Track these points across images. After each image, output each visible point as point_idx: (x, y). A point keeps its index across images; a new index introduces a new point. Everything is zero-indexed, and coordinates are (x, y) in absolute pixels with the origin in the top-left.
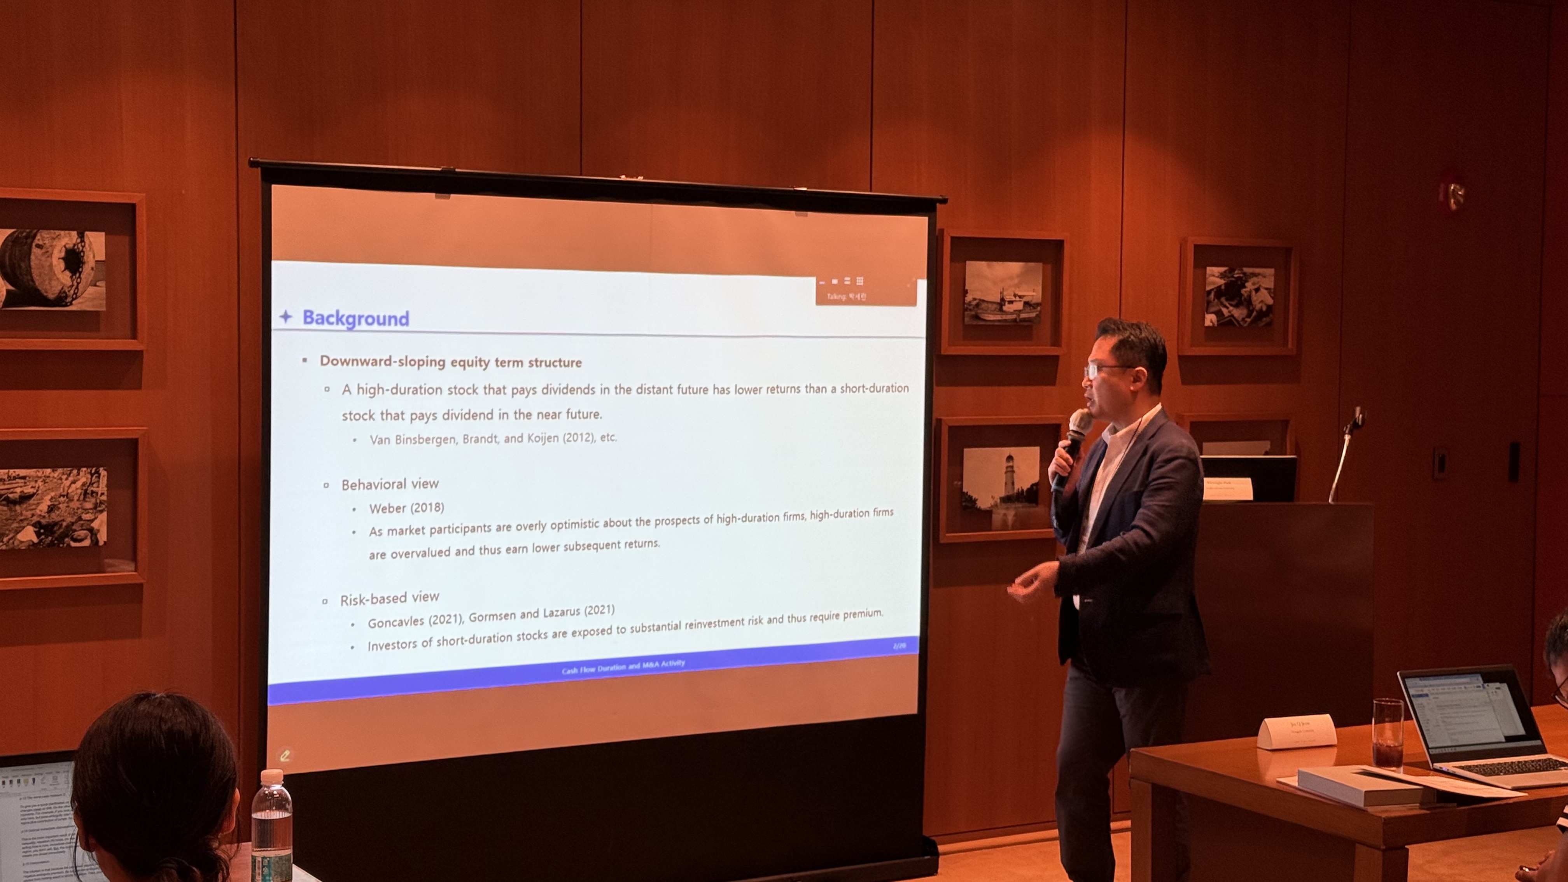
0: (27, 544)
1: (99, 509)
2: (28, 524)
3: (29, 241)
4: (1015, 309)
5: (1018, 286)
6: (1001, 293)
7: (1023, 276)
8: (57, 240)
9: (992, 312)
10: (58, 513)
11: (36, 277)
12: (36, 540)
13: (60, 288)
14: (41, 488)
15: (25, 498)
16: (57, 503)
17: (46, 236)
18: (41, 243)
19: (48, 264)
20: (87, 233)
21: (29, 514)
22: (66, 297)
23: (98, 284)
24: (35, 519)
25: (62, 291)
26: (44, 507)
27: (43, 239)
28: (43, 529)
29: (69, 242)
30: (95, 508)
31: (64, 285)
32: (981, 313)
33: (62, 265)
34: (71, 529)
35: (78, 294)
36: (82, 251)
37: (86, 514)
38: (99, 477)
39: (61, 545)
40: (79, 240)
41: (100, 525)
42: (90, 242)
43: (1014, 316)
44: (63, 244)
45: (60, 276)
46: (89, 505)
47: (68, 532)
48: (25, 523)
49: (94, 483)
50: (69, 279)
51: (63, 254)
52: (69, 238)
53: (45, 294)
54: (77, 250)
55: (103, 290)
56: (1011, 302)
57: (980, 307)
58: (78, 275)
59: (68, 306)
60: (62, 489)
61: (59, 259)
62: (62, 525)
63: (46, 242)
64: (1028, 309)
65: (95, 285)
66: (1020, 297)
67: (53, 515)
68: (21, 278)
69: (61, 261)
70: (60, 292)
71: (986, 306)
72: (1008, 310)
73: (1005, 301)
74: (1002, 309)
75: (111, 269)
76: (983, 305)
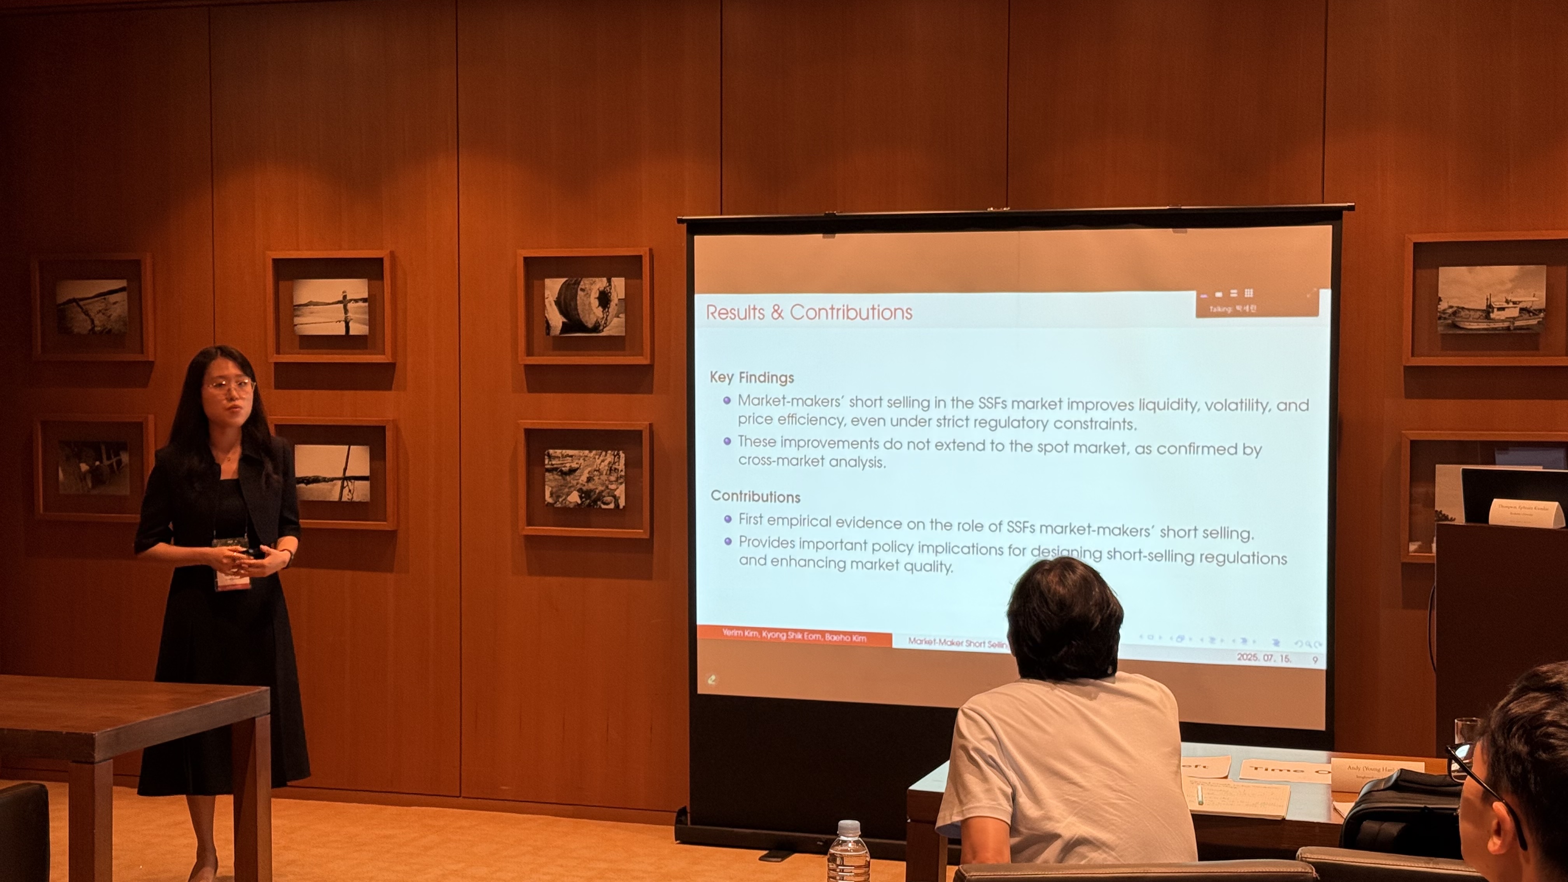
0: (574, 504)
1: (620, 481)
2: (574, 490)
3: (576, 286)
4: (1508, 316)
5: (1511, 291)
6: (1487, 299)
7: (1517, 281)
8: (593, 285)
9: (1476, 320)
10: (593, 483)
11: (580, 311)
12: (579, 502)
13: (595, 320)
14: (582, 464)
15: (572, 471)
16: (592, 476)
17: (587, 282)
18: (583, 287)
19: (588, 302)
20: (613, 279)
21: (575, 482)
22: (600, 326)
23: (620, 316)
24: (579, 486)
25: (597, 322)
26: (584, 478)
27: (585, 284)
28: (585, 494)
29: (601, 286)
30: (617, 480)
31: (598, 318)
32: (1459, 321)
33: (597, 303)
34: (602, 496)
35: (608, 324)
36: (610, 292)
37: (611, 484)
38: (619, 458)
39: (595, 507)
40: (608, 284)
41: (620, 494)
42: (615, 286)
43: (1506, 324)
44: (598, 287)
45: (595, 310)
46: (613, 478)
47: (600, 497)
48: (572, 489)
49: (616, 462)
50: (602, 313)
51: (597, 295)
52: (601, 283)
53: (586, 324)
54: (606, 292)
55: (624, 320)
56: (1503, 309)
57: (1457, 315)
58: (607, 310)
59: (601, 332)
60: (595, 466)
61: (595, 298)
62: (595, 492)
63: (587, 286)
64: (1526, 316)
65: (618, 317)
66: (1514, 303)
67: (590, 484)
68: (571, 313)
69: (596, 300)
70: (596, 323)
71: (1466, 315)
72: (1497, 317)
73: (1493, 308)
74: (1489, 316)
75: (629, 304)
76: (1463, 314)
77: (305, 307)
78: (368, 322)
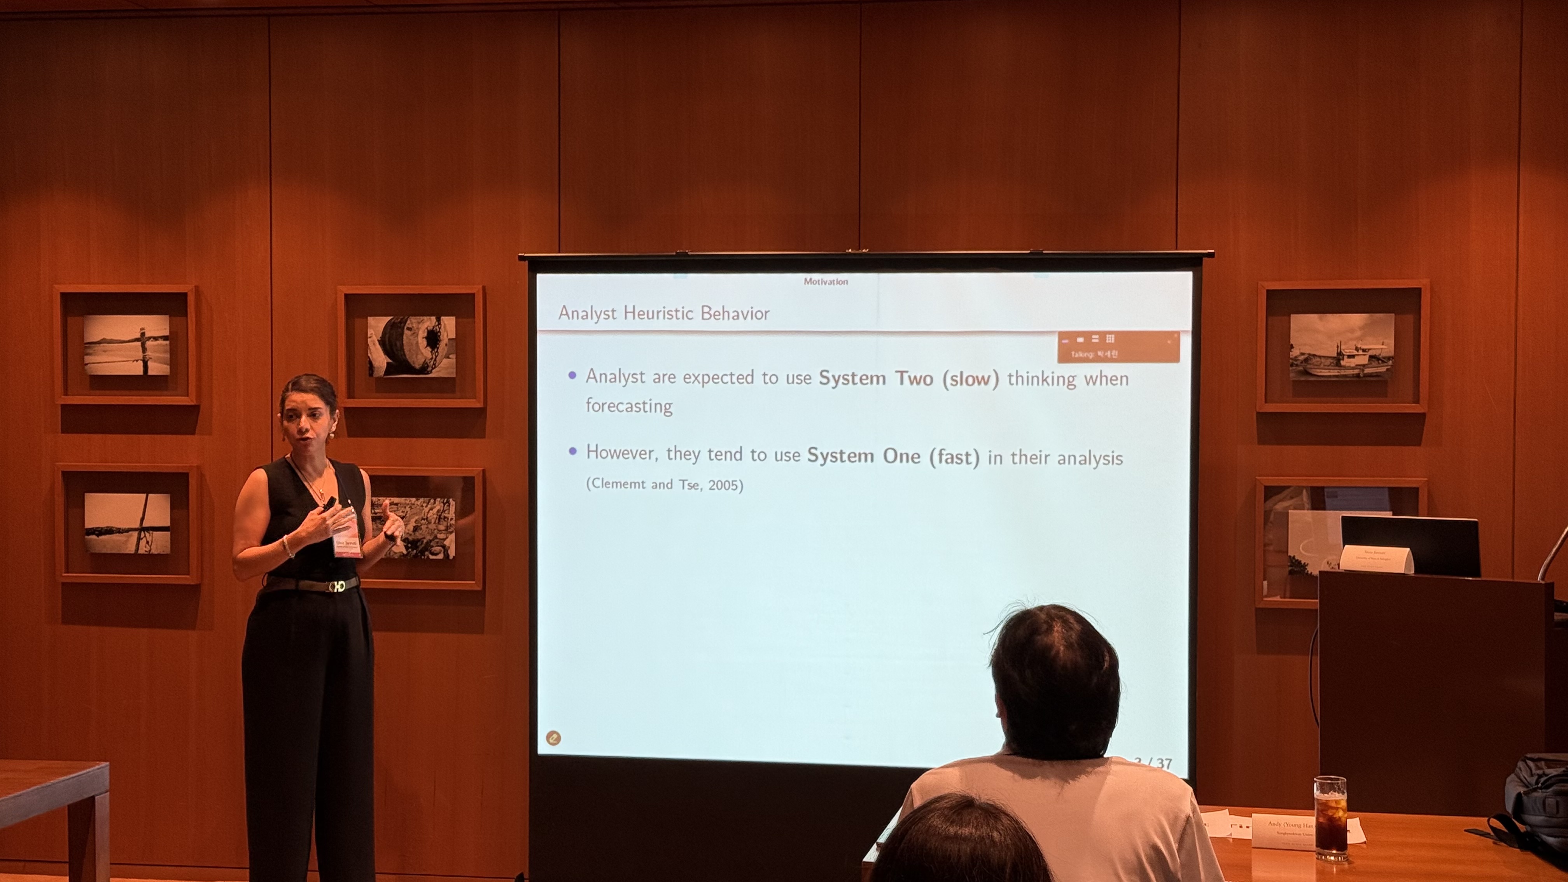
0: (398, 555)
1: (449, 530)
3: (402, 325)
4: (1358, 364)
5: (1360, 339)
6: (1338, 347)
7: (1366, 329)
8: (421, 324)
9: (1326, 367)
10: (420, 532)
11: (407, 352)
12: (405, 552)
16: (419, 525)
19: (415, 342)
25: (425, 363)
28: (411, 544)
29: (430, 325)
30: (447, 528)
32: (1310, 368)
34: (430, 545)
37: (440, 534)
38: (449, 506)
39: (423, 557)
41: (450, 544)
43: (1356, 371)
44: (426, 326)
45: (423, 351)
47: (428, 547)
49: (446, 510)
51: (426, 334)
53: (413, 365)
54: (435, 331)
55: (455, 360)
56: (1353, 356)
57: (1310, 362)
59: (429, 374)
60: (423, 515)
61: (423, 338)
62: (423, 541)
64: (1375, 363)
66: (1364, 350)
67: (417, 533)
68: (396, 353)
69: (424, 339)
71: (1318, 361)
72: (1347, 365)
73: (1344, 355)
74: (1340, 364)
75: (460, 344)
76: (1314, 360)
77: (98, 345)
78: (169, 362)
